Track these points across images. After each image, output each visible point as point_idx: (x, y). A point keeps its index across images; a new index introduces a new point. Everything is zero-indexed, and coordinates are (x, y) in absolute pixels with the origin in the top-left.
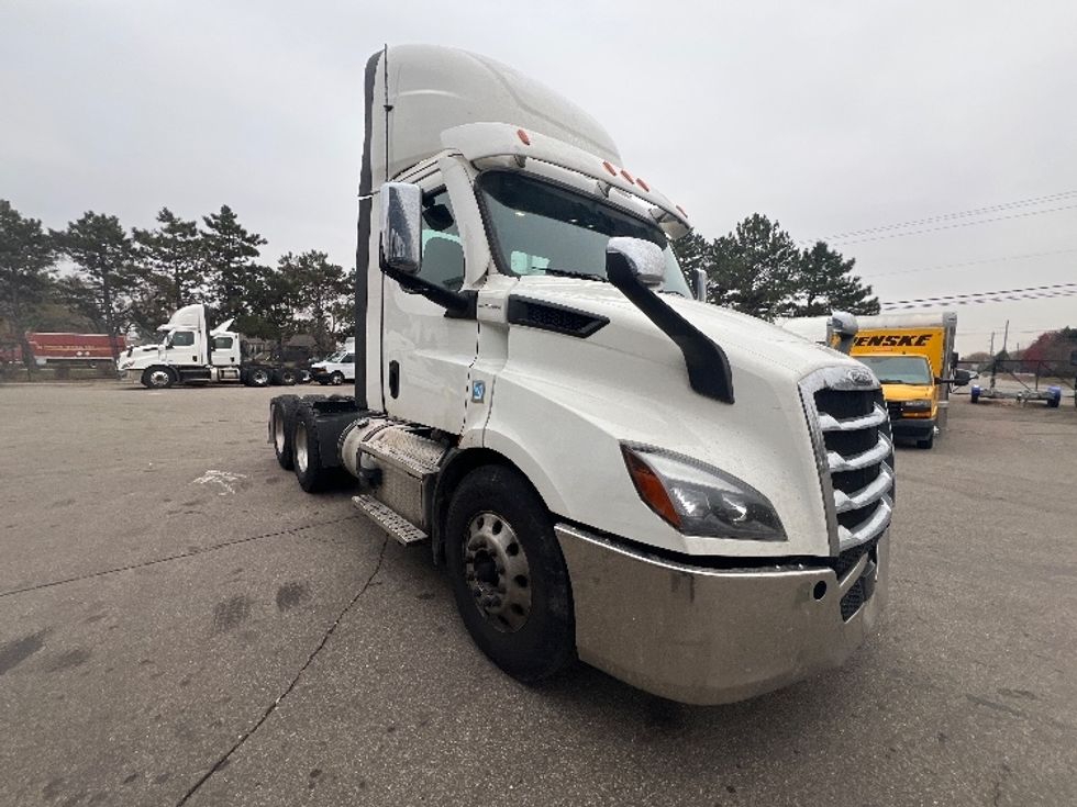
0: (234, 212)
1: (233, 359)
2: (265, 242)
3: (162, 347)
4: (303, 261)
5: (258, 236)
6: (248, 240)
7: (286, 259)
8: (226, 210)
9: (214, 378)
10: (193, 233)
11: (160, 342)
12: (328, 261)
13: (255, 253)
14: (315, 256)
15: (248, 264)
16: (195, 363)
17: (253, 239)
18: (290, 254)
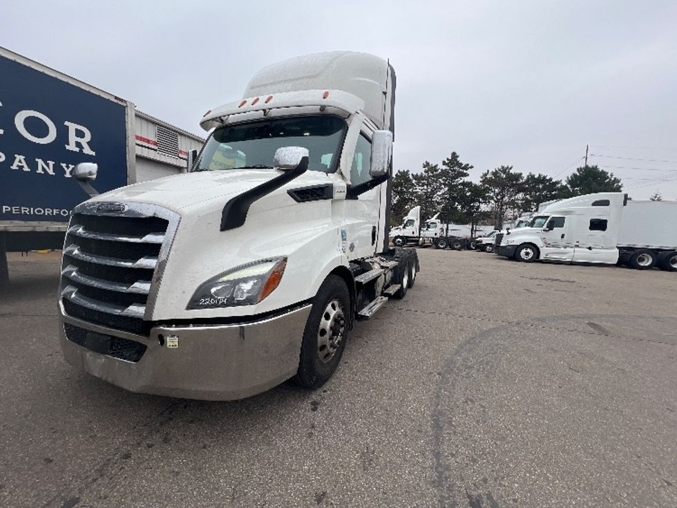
0: (458, 154)
1: (436, 234)
2: (472, 167)
3: (401, 227)
4: (495, 174)
5: (468, 165)
6: (462, 169)
7: (485, 175)
8: (454, 154)
9: (420, 243)
10: (437, 171)
11: (401, 224)
12: (512, 171)
13: (466, 175)
14: (504, 170)
15: (461, 181)
16: (413, 235)
17: (466, 167)
18: (488, 171)
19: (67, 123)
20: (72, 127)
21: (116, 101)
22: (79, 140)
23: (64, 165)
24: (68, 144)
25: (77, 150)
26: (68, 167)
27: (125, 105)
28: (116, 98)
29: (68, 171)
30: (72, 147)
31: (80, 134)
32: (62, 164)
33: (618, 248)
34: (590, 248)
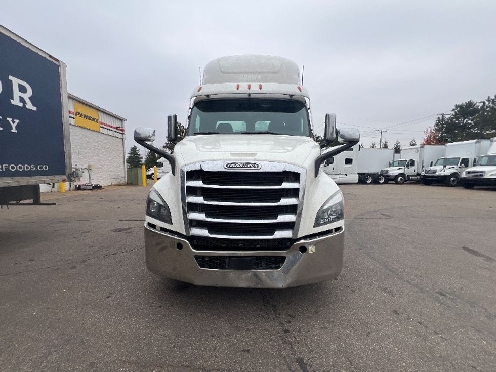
19: (11, 78)
20: (16, 82)
21: (51, 59)
22: (22, 95)
23: (10, 120)
24: (13, 99)
25: (21, 105)
26: (14, 122)
27: (58, 64)
28: (50, 56)
29: (14, 126)
30: (16, 102)
31: (22, 89)
32: (8, 119)
33: (358, 173)
34: (346, 175)
